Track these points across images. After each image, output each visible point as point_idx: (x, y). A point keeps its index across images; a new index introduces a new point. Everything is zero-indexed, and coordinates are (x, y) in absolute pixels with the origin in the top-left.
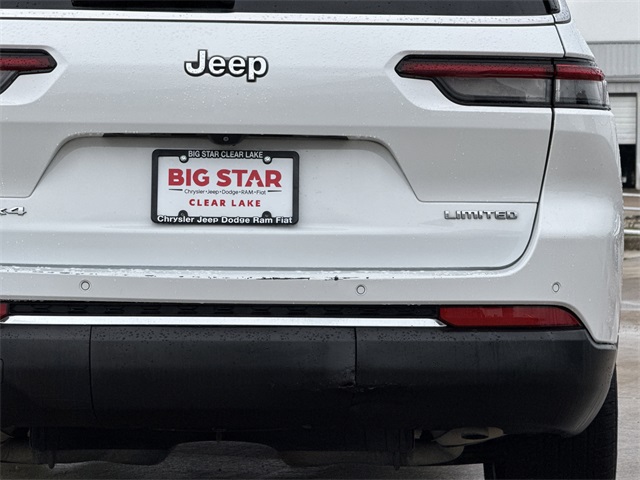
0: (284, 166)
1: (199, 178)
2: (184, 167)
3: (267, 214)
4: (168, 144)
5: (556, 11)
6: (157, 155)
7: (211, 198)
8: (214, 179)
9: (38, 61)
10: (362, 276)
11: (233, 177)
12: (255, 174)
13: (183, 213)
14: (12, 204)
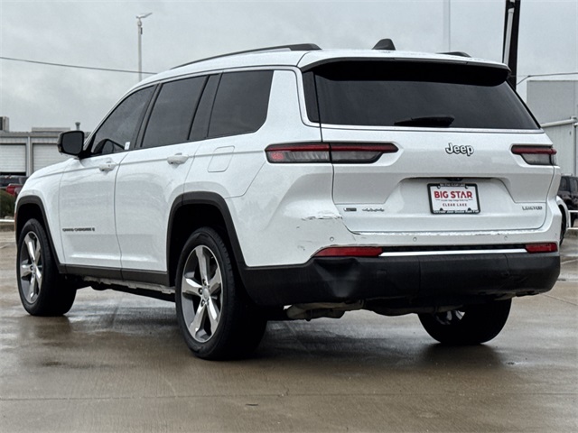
0: (472, 189)
1: (444, 195)
2: (439, 191)
3: (469, 209)
4: (432, 182)
6: (429, 186)
7: (450, 203)
8: (450, 195)
9: (390, 148)
10: (506, 233)
11: (456, 194)
12: (463, 193)
13: (441, 209)
14: (379, 207)
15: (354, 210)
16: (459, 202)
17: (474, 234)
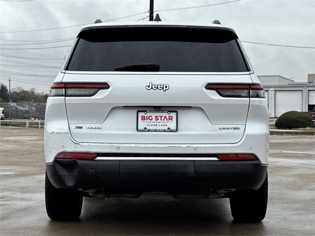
0: (174, 115)
1: (150, 118)
2: (145, 115)
3: (169, 128)
4: (141, 109)
5: (250, 71)
6: (138, 112)
7: (153, 124)
8: (154, 118)
9: (105, 86)
10: (196, 146)
11: (159, 118)
12: (165, 117)
13: (145, 128)
14: (98, 126)
15: (81, 128)
16: (161, 124)
17: (166, 146)
